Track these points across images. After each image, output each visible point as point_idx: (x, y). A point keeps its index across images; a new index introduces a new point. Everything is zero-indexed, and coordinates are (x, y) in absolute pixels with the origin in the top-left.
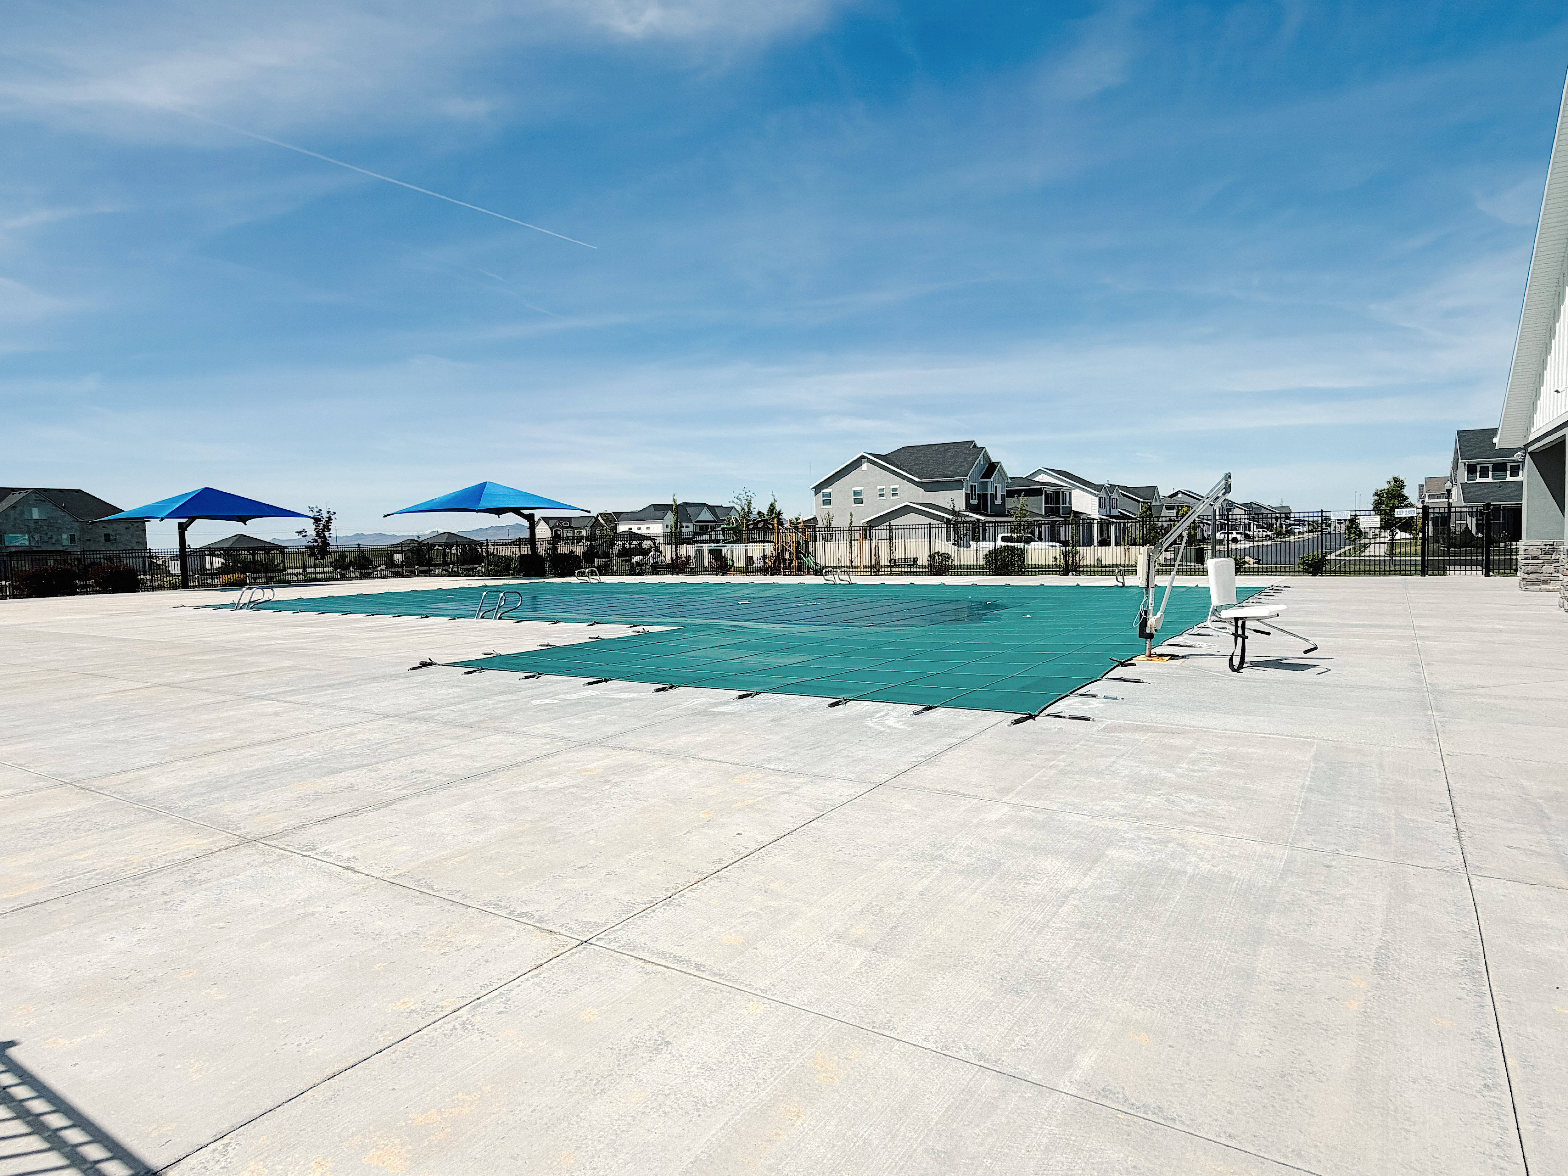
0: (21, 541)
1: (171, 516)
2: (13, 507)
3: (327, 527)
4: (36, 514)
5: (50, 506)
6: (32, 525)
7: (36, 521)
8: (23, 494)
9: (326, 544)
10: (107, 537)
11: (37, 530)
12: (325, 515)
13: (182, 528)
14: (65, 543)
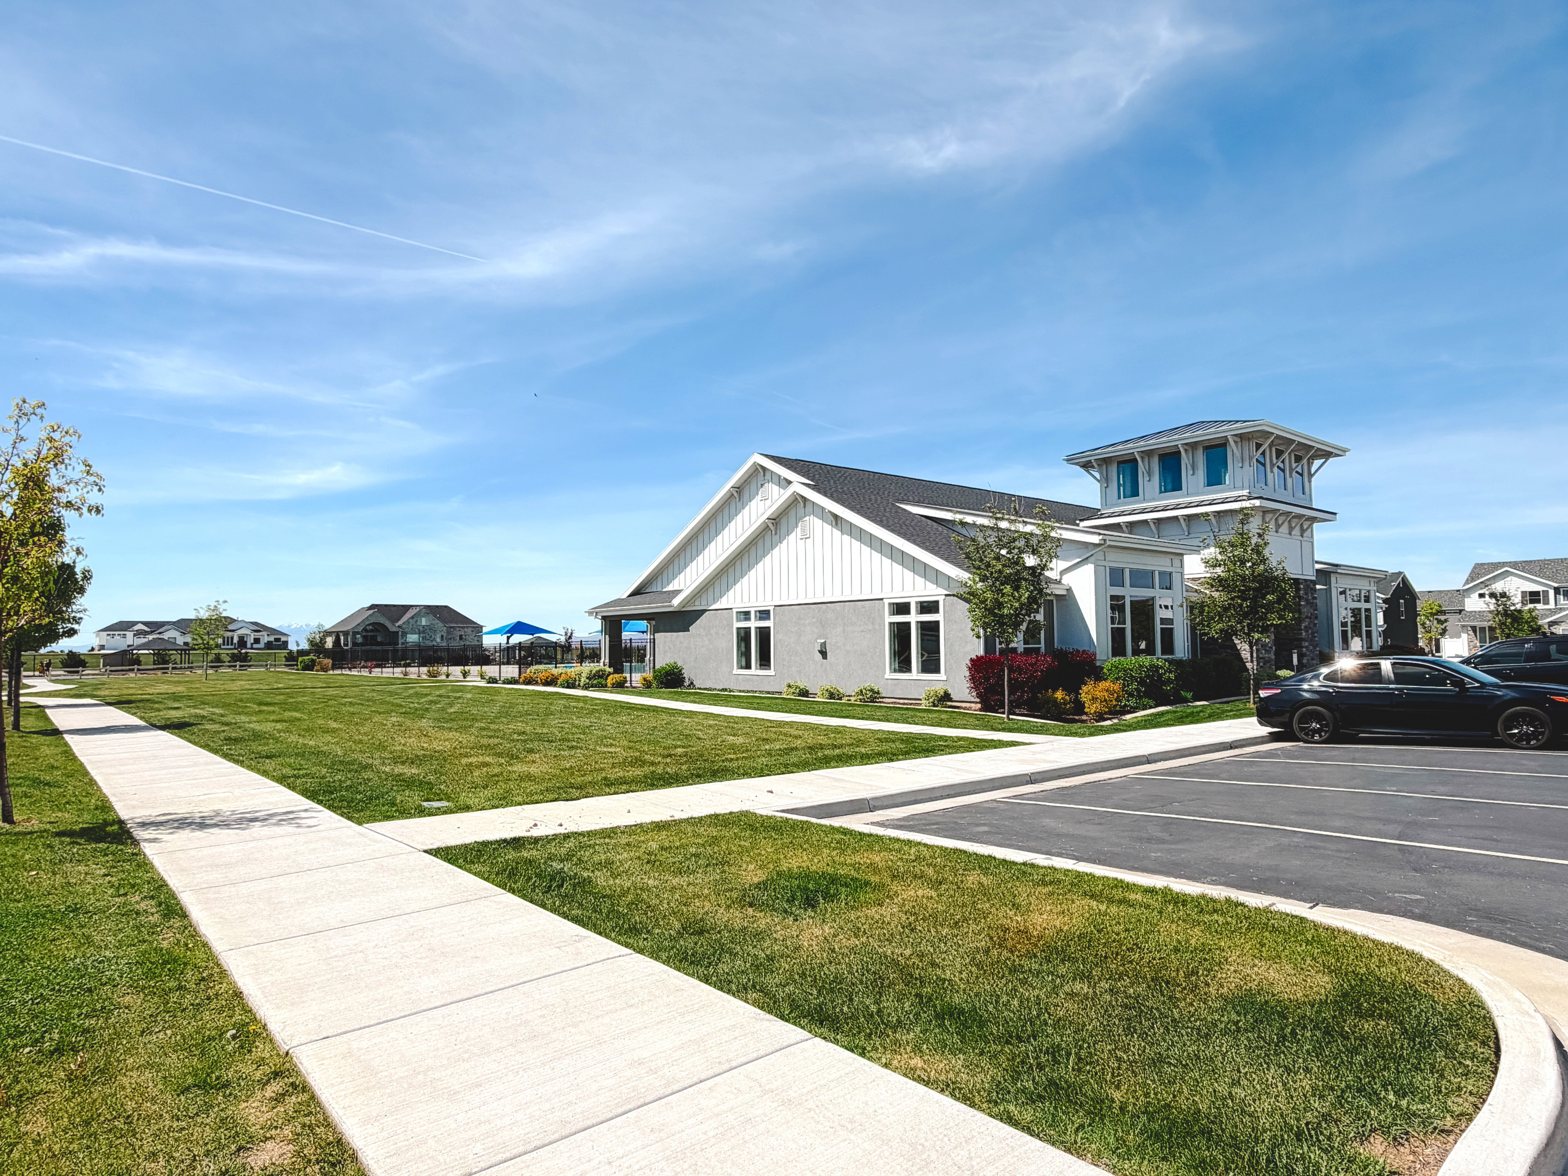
0: (412, 638)
1: (505, 633)
2: (412, 618)
3: (570, 637)
4: (424, 622)
5: (431, 617)
6: (421, 629)
7: (423, 627)
8: (418, 609)
9: (570, 646)
10: (461, 637)
11: (424, 632)
12: (570, 631)
13: (508, 638)
14: (438, 640)
